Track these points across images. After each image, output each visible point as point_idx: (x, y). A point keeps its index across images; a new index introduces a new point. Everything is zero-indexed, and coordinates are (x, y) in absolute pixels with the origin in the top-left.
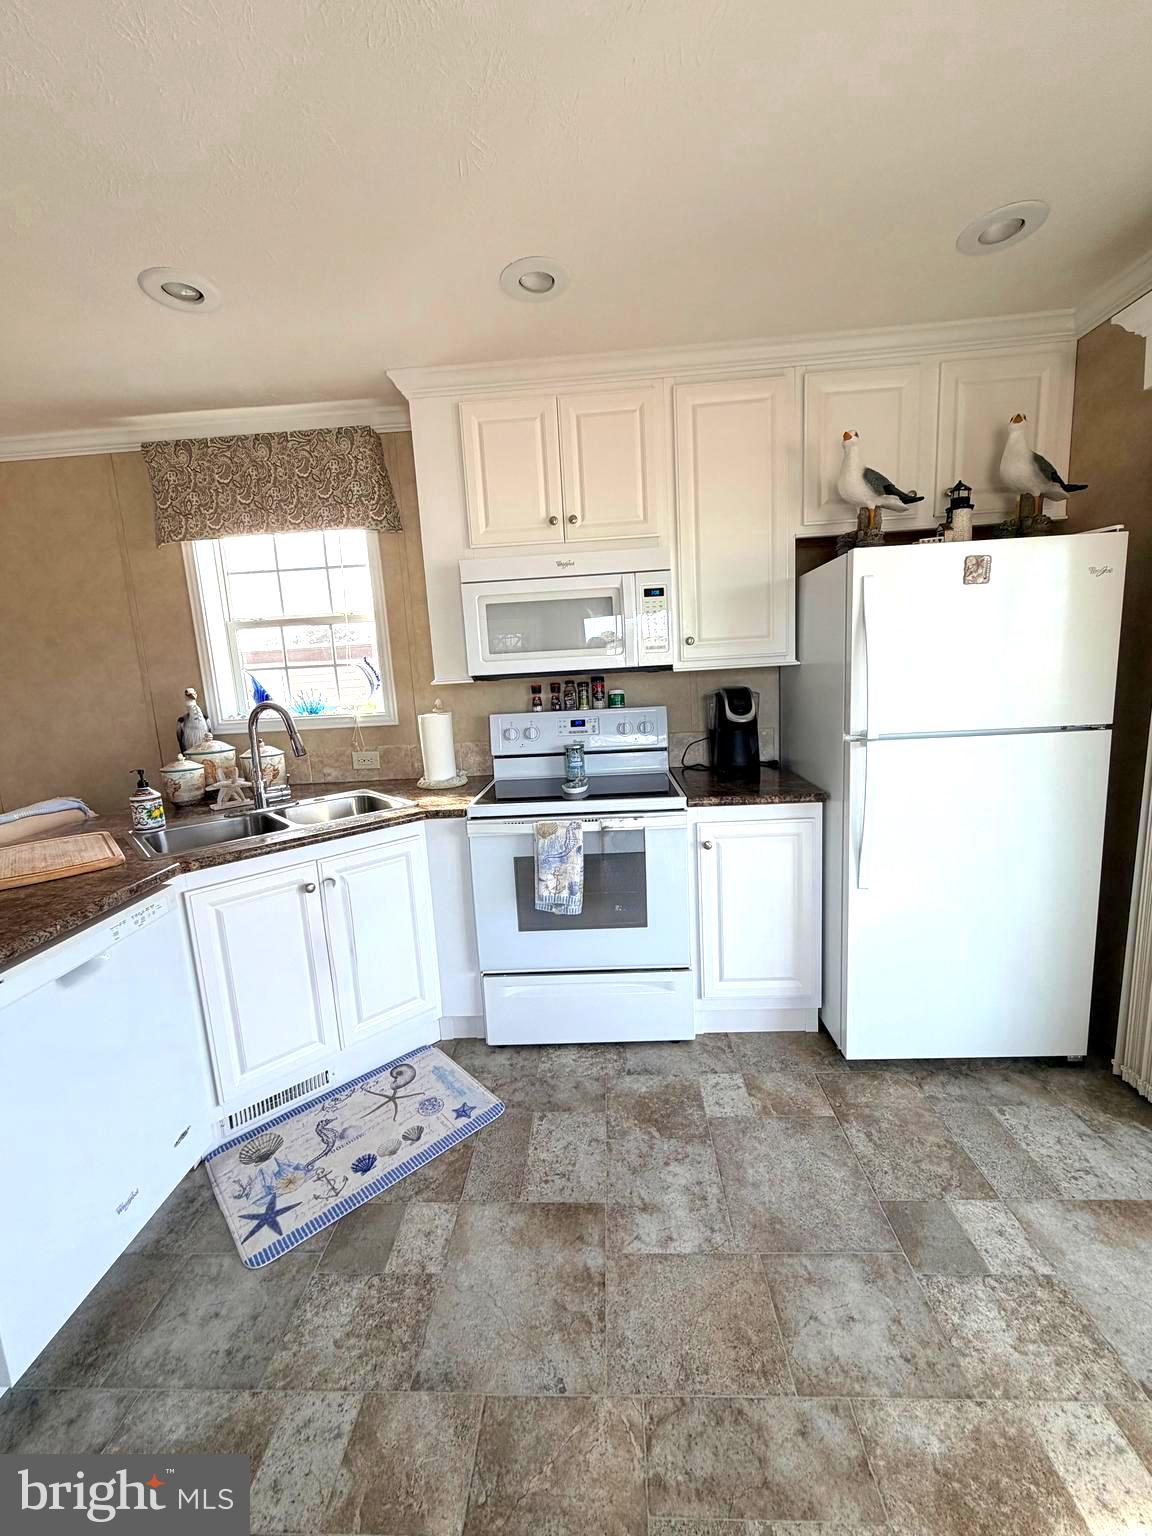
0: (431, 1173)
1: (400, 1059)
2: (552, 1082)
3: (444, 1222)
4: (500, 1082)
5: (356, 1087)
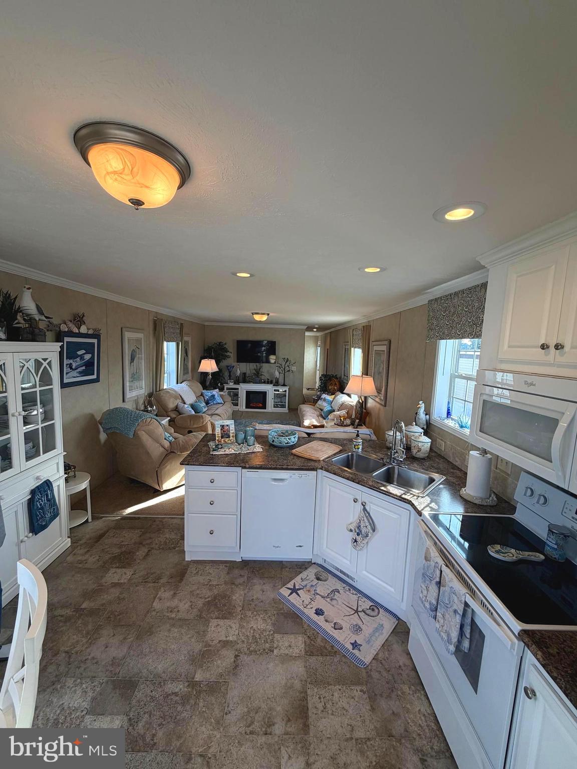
0: (319, 640)
1: (382, 606)
3: (296, 651)
4: (383, 662)
5: (359, 595)
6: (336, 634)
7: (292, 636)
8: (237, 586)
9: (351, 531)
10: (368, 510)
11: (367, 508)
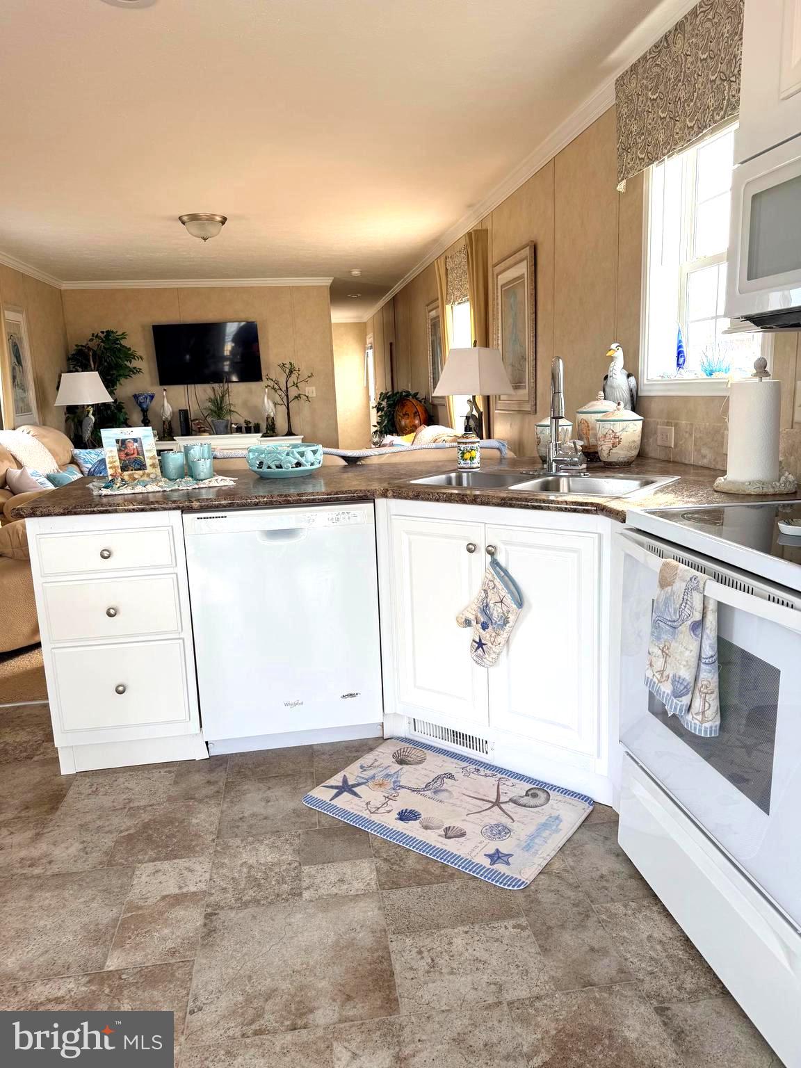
0: (411, 861)
2: (591, 923)
3: (357, 886)
4: (565, 875)
5: (499, 776)
6: (451, 846)
7: (345, 863)
8: (201, 801)
9: (468, 623)
10: (503, 563)
11: (500, 558)
